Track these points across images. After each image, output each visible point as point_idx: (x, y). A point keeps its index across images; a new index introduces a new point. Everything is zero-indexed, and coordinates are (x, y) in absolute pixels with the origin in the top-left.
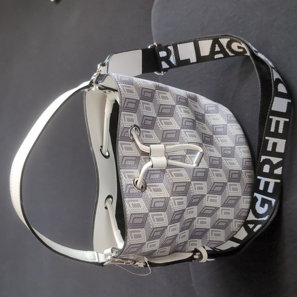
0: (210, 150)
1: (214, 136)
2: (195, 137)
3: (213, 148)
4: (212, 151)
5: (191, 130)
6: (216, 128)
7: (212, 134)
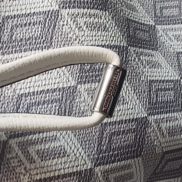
0: (148, 63)
1: (159, 27)
2: (105, 29)
3: (158, 57)
4: (155, 65)
5: (93, 11)
6: (162, 9)
7: (152, 23)
